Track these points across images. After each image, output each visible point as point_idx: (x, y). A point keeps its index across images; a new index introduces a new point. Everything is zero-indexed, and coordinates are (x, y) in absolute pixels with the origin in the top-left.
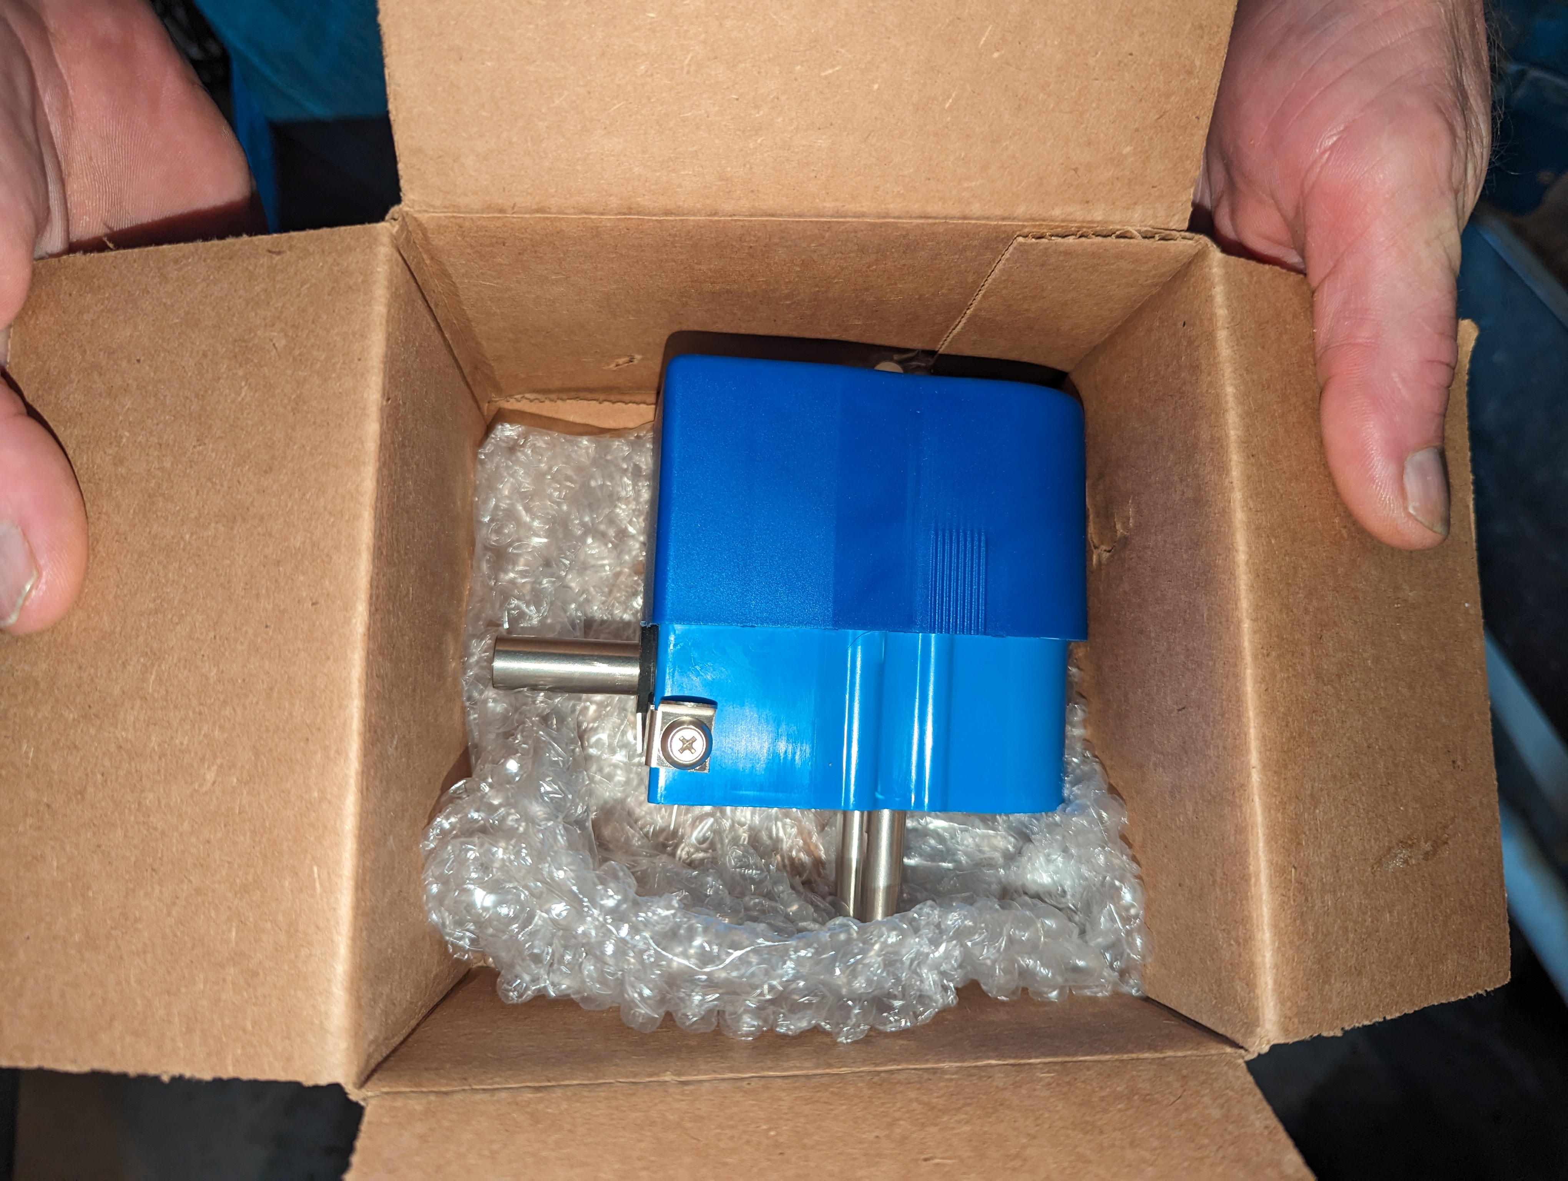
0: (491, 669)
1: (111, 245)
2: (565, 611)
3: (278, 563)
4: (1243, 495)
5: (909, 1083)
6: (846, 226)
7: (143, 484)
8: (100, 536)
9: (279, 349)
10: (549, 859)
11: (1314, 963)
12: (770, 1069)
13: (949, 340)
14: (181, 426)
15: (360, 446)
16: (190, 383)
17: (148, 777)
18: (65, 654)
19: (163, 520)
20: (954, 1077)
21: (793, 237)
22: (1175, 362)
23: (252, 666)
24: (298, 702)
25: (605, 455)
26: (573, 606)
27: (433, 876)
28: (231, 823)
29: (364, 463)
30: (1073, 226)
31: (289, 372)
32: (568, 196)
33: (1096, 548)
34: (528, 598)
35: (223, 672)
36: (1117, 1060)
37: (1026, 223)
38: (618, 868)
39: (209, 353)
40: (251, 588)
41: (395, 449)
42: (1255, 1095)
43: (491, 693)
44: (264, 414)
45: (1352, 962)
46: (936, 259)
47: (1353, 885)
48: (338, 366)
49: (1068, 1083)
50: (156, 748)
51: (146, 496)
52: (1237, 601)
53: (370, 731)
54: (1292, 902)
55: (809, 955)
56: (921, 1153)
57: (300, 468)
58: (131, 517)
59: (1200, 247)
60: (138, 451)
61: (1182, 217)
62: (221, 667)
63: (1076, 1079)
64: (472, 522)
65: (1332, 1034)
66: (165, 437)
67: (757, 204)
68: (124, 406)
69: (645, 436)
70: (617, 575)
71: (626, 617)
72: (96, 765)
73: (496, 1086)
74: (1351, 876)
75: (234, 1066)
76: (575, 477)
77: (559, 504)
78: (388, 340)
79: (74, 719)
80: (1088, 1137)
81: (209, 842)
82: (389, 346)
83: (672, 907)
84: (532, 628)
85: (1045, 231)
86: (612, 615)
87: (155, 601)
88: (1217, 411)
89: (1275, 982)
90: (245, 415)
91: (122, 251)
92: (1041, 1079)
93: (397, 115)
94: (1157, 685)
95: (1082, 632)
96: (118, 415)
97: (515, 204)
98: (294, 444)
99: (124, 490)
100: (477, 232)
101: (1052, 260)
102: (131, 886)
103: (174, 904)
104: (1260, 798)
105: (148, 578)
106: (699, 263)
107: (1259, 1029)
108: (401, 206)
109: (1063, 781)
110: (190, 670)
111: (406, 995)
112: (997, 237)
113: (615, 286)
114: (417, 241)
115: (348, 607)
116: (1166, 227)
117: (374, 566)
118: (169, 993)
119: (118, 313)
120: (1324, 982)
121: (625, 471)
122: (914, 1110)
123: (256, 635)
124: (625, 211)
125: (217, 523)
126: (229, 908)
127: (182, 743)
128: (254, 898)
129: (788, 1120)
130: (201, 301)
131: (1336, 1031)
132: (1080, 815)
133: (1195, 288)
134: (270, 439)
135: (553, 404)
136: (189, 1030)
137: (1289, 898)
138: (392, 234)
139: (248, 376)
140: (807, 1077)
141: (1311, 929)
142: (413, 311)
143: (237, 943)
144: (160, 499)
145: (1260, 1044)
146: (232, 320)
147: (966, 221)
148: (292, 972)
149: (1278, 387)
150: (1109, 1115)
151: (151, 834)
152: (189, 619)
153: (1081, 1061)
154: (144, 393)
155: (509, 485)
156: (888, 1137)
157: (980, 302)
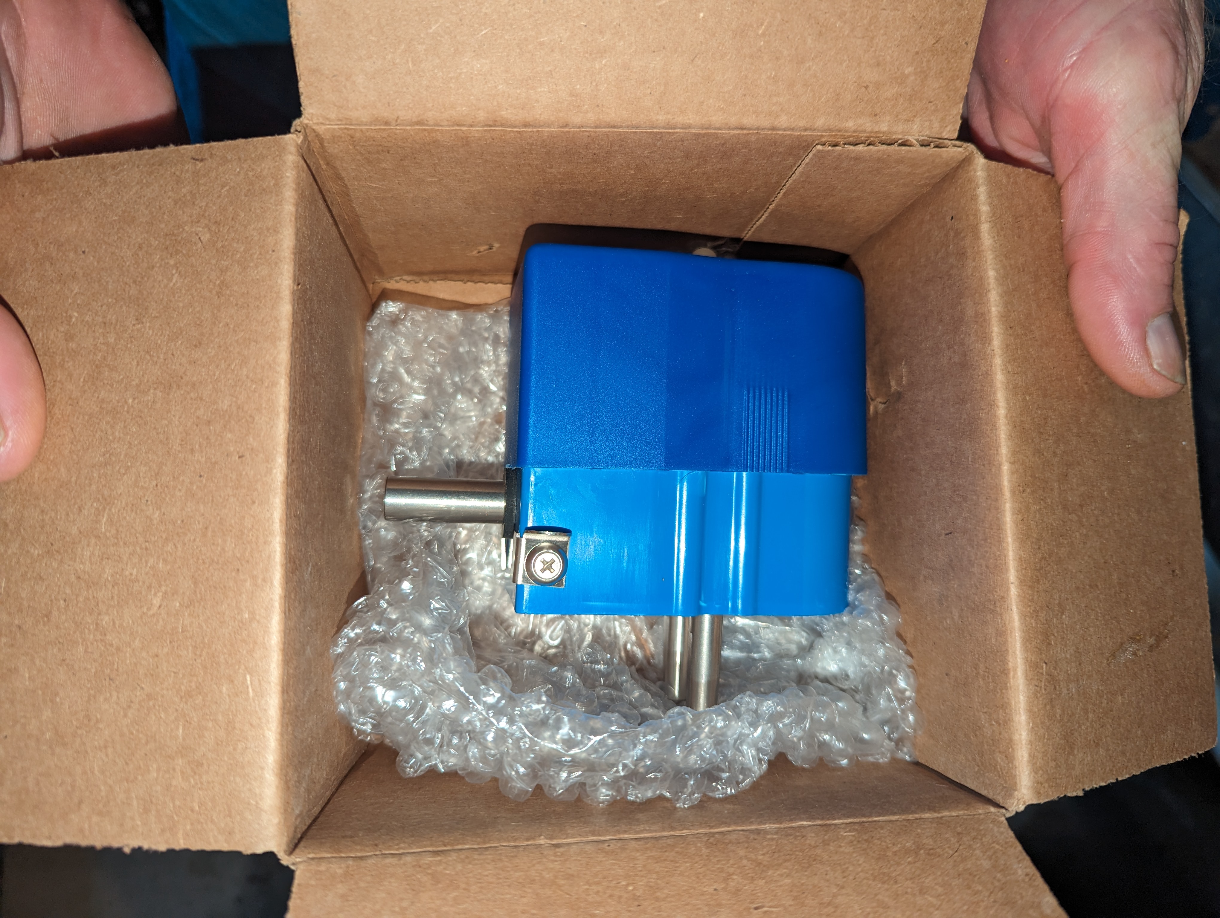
0: (383, 504)
1: (57, 154)
2: (441, 454)
3: (209, 423)
4: (1003, 361)
5: (739, 843)
6: (675, 136)
7: (91, 357)
8: (56, 400)
9: (204, 242)
10: (440, 665)
11: (1060, 739)
12: (625, 832)
13: (753, 230)
14: (121, 307)
15: (276, 324)
16: (128, 271)
17: (103, 602)
18: (29, 500)
19: (109, 387)
20: (775, 836)
21: (631, 145)
22: (943, 250)
23: (189, 510)
24: (229, 539)
25: (471, 326)
26: (447, 451)
27: (341, 675)
28: (176, 639)
29: (280, 339)
30: (863, 138)
31: (214, 262)
32: (443, 110)
33: (872, 400)
34: (410, 444)
35: (164, 514)
36: (904, 820)
37: (824, 134)
38: (497, 670)
39: (144, 245)
40: (186, 443)
41: (304, 326)
42: (1015, 848)
43: (382, 523)
44: (193, 298)
45: (1091, 737)
46: (746, 164)
47: (1092, 676)
48: (256, 256)
49: (866, 840)
50: (109, 578)
51: (94, 367)
52: (998, 447)
53: (290, 562)
54: (1043, 691)
55: (655, 739)
56: (752, 903)
57: (225, 343)
58: (81, 384)
59: (967, 154)
60: (86, 329)
61: (952, 129)
62: (163, 510)
63: (873, 837)
64: (363, 383)
65: (1075, 794)
66: (109, 317)
67: (601, 117)
68: (72, 291)
69: (502, 310)
70: (482, 424)
71: (491, 459)
72: (59, 592)
73: (402, 851)
74: (1090, 668)
75: (184, 839)
76: (447, 345)
77: (433, 367)
78: (297, 234)
79: (39, 555)
80: (886, 886)
81: (157, 656)
82: (298, 240)
83: (543, 702)
84: (415, 470)
85: (839, 140)
86: (478, 457)
87: (104, 455)
88: (981, 291)
89: (1030, 755)
90: (176, 298)
91: (67, 159)
92: (844, 838)
93: (298, 39)
94: (927, 514)
95: (863, 469)
96: (68, 298)
97: (398, 117)
98: (220, 323)
99: (75, 362)
100: (365, 141)
101: (844, 165)
102: (92, 692)
103: (129, 707)
104: (1017, 608)
105: (97, 436)
106: (551, 168)
107: (1016, 793)
108: (301, 119)
109: (847, 588)
110: (136, 513)
111: (323, 774)
112: (799, 145)
113: (480, 187)
114: (315, 150)
115: (269, 459)
116: (939, 136)
117: (290, 424)
118: (127, 781)
119: (65, 211)
120: (1069, 754)
121: (486, 339)
122: (744, 866)
123: (191, 483)
124: (491, 123)
125: (155, 389)
126: (177, 710)
127: (131, 574)
128: (197, 702)
129: (642, 876)
130: (136, 201)
131: (1078, 791)
132: (865, 618)
133: (961, 188)
134: (199, 318)
135: (425, 284)
136: (146, 811)
137: (1041, 687)
138: (297, 144)
139: (178, 265)
140: (656, 839)
141: (1059, 711)
142: (316, 209)
143: (184, 739)
144: (106, 369)
145: (1018, 804)
146: (163, 218)
147: (774, 132)
148: (231, 761)
149: (1031, 270)
150: (902, 867)
151: (108, 650)
152: (134, 470)
153: (875, 821)
154: (89, 280)
155: (393, 352)
156: (724, 889)
157: (781, 199)
